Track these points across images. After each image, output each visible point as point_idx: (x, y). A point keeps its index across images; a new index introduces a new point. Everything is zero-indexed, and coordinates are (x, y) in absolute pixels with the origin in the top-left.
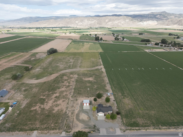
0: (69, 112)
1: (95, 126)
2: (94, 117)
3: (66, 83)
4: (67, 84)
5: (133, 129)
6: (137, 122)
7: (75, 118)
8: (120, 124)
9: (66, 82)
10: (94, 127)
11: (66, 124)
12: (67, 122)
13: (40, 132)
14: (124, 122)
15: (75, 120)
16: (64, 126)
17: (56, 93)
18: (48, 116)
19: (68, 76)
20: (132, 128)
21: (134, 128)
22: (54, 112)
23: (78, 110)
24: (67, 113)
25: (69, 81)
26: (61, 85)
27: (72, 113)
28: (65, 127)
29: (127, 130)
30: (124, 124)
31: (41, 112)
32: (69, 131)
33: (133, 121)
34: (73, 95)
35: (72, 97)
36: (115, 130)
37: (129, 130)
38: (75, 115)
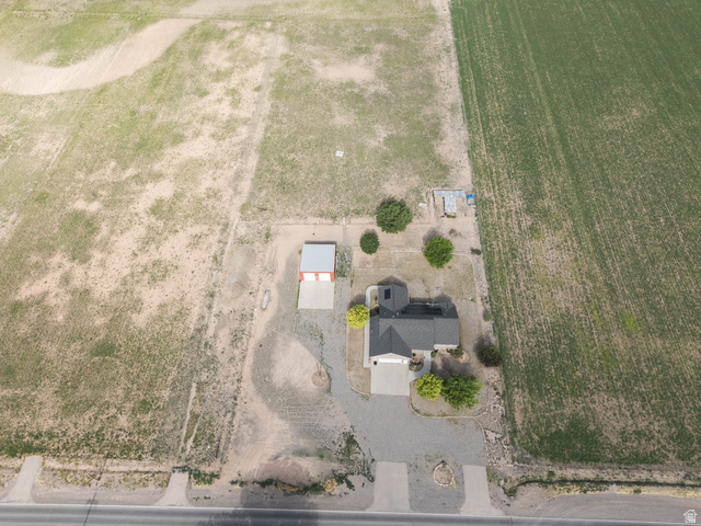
0: (219, 327)
1: (351, 441)
2: (352, 373)
3: (219, 101)
4: (225, 110)
5: (563, 482)
6: (592, 428)
7: (247, 372)
8: (492, 436)
9: (218, 89)
10: (348, 451)
11: (195, 416)
12: (202, 400)
13: (53, 463)
14: (519, 418)
15: (248, 387)
16: (184, 431)
17: (157, 177)
18: (105, 349)
19: (231, 45)
20: (559, 473)
21: (569, 473)
22: (140, 320)
23: (269, 314)
24: (210, 332)
25: (234, 82)
26: (187, 117)
27: (236, 338)
28: (190, 442)
29: (529, 482)
30: (514, 432)
31: (68, 318)
32: (207, 469)
33: (567, 411)
34: (252, 195)
35: (244, 208)
36: (460, 482)
37: (541, 482)
38: (250, 352)
